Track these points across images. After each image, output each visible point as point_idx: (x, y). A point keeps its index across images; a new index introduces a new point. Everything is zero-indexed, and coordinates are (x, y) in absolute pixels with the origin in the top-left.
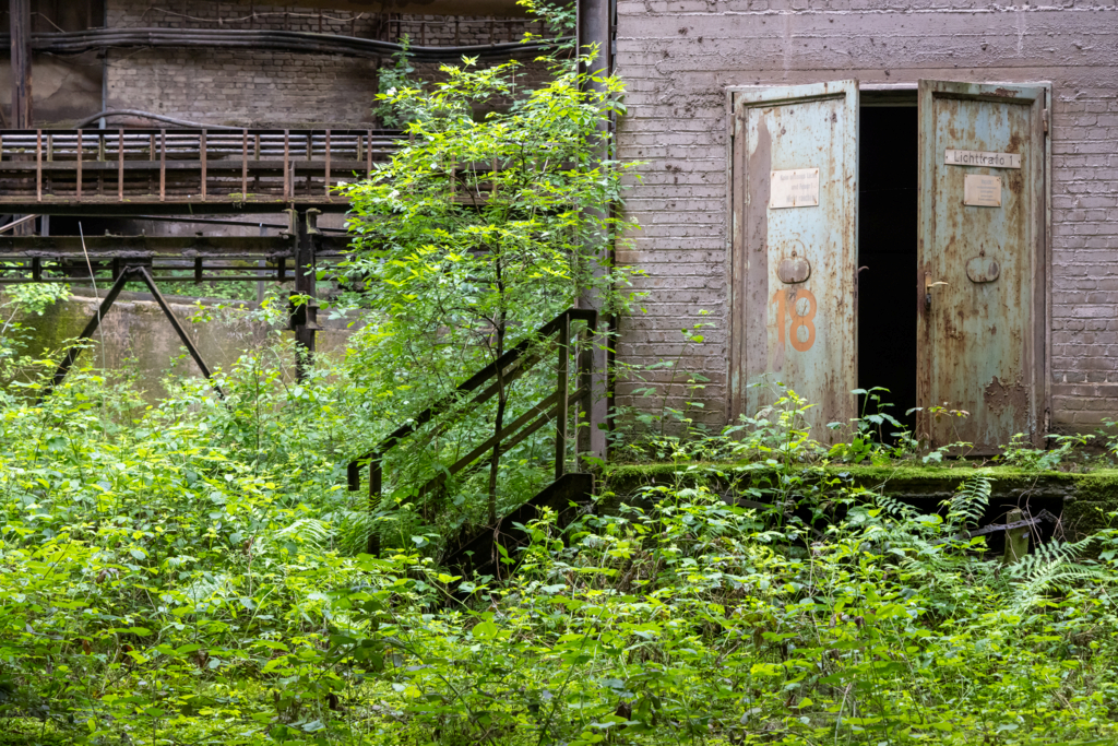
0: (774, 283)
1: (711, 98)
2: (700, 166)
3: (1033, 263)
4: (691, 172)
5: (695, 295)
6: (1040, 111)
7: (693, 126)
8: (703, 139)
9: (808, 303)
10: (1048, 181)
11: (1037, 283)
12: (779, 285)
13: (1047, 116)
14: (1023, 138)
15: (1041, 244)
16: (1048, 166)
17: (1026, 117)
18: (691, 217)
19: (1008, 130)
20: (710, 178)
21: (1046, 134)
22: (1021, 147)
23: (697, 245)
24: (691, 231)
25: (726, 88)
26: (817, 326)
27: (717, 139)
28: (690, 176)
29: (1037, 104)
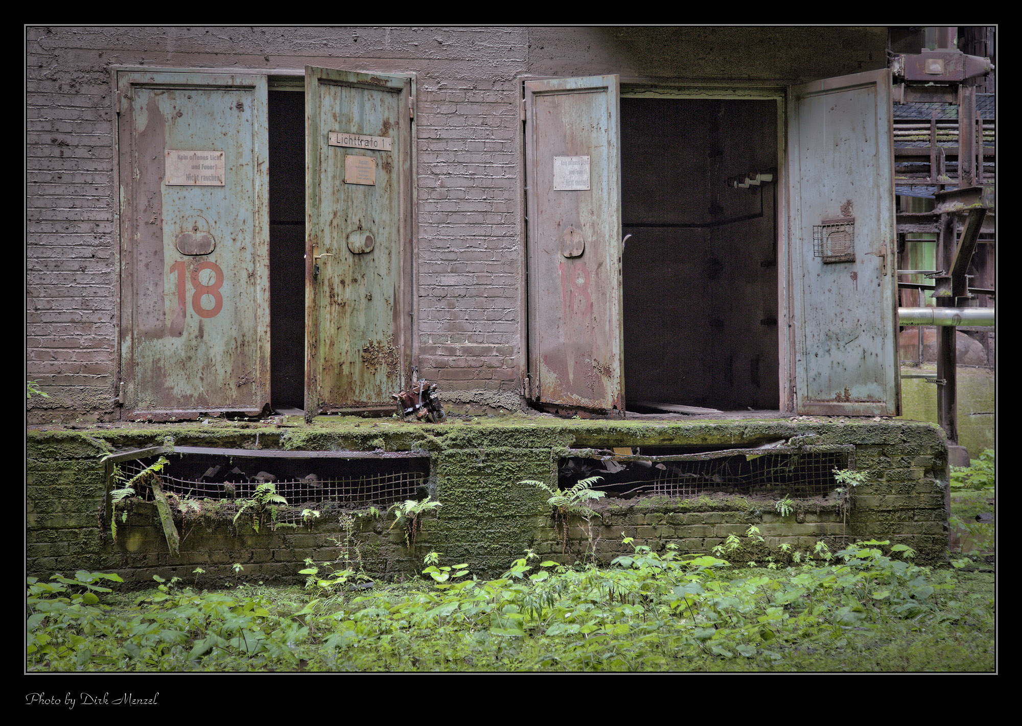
0: (171, 255)
1: (96, 75)
2: (86, 141)
3: (402, 236)
4: (77, 146)
5: (84, 264)
6: (407, 99)
7: (78, 101)
8: (88, 115)
9: (213, 274)
10: (415, 162)
11: (405, 255)
12: (177, 256)
13: (413, 104)
14: (393, 124)
15: (409, 219)
16: (414, 150)
17: (395, 105)
18: (78, 190)
19: (381, 116)
20: (97, 152)
21: (412, 120)
22: (391, 132)
23: (85, 216)
24: (77, 203)
25: (111, 66)
26: (224, 295)
27: (103, 115)
28: (76, 150)
29: (404, 92)
